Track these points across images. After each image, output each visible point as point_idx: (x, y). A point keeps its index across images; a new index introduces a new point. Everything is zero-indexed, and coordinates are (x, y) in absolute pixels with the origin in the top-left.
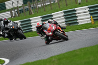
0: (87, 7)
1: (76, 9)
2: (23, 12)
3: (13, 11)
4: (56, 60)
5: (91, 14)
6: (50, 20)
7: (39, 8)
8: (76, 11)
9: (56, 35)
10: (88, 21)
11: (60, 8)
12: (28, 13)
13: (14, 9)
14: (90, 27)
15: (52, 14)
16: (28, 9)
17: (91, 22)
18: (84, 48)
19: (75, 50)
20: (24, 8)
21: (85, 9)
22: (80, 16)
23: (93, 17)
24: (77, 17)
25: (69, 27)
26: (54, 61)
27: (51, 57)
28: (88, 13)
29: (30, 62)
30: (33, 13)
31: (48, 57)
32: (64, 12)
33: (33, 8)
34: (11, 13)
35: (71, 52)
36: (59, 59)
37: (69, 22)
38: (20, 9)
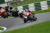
0: (46, 1)
1: (40, 2)
2: (13, 4)
3: (8, 3)
4: (30, 28)
5: (48, 5)
6: (26, 10)
7: (21, 2)
8: (40, 3)
9: (29, 18)
10: (46, 8)
11: (32, 2)
12: (16, 4)
13: (9, 2)
14: (48, 12)
15: (28, 5)
16: (16, 2)
17: (48, 9)
18: (44, 22)
19: (40, 23)
20: (14, 1)
21: (45, 2)
22: (43, 6)
23: (49, 6)
24: (41, 6)
25: (37, 11)
26: (29, 29)
27: (28, 27)
28: (47, 4)
29: (17, 29)
30: (18, 4)
31: (26, 27)
32: (35, 4)
33: (18, 2)
34: (8, 4)
35: (38, 24)
36: (32, 28)
37: (37, 9)
38: (12, 2)
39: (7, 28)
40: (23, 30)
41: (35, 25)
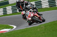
25: (51, 8)
39: (17, 26)
40: (35, 29)
41: (49, 23)
